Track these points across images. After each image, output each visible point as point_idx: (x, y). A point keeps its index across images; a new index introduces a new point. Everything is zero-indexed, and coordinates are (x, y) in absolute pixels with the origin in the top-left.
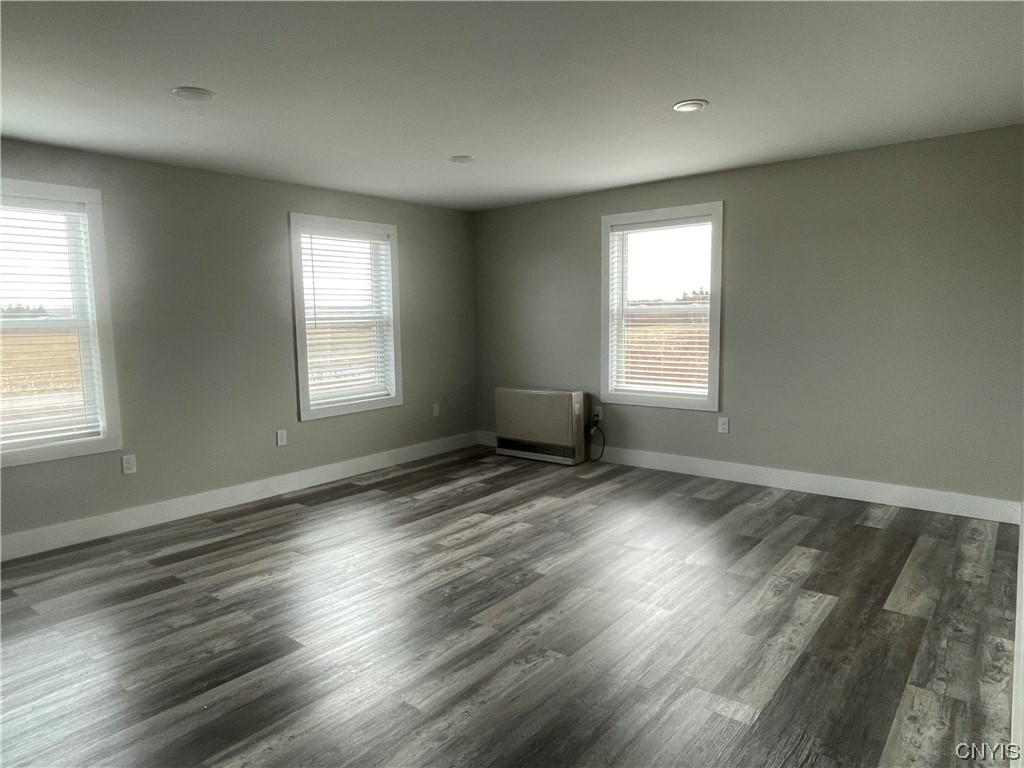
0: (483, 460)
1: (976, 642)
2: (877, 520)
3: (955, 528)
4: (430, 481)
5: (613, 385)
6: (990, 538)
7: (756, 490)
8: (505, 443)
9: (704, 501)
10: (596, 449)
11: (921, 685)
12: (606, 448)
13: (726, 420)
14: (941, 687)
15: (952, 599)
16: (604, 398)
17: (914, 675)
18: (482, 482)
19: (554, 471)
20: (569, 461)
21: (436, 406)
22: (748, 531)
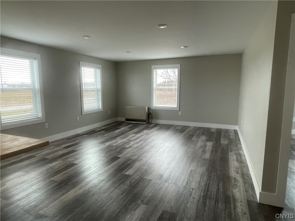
0: (123, 124)
1: (237, 146)
2: (213, 131)
3: (227, 131)
4: (114, 129)
5: (154, 105)
6: (233, 132)
7: (188, 127)
8: (127, 120)
9: (179, 129)
10: (150, 120)
11: (231, 152)
12: (153, 120)
13: (181, 112)
14: (234, 152)
15: (231, 141)
16: (152, 108)
17: (229, 151)
18: (127, 128)
19: (142, 125)
20: (145, 123)
21: (109, 111)
22: (191, 133)
